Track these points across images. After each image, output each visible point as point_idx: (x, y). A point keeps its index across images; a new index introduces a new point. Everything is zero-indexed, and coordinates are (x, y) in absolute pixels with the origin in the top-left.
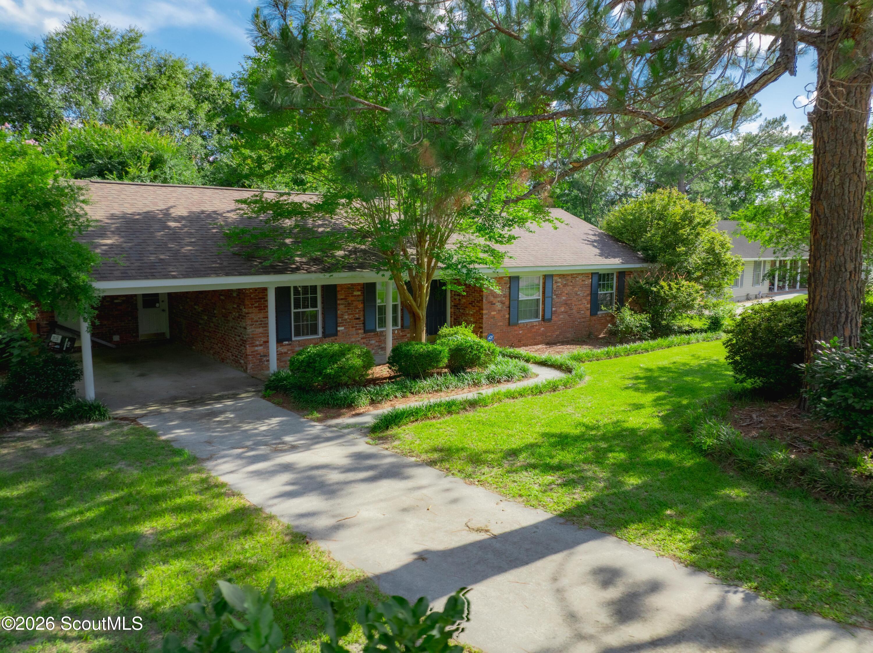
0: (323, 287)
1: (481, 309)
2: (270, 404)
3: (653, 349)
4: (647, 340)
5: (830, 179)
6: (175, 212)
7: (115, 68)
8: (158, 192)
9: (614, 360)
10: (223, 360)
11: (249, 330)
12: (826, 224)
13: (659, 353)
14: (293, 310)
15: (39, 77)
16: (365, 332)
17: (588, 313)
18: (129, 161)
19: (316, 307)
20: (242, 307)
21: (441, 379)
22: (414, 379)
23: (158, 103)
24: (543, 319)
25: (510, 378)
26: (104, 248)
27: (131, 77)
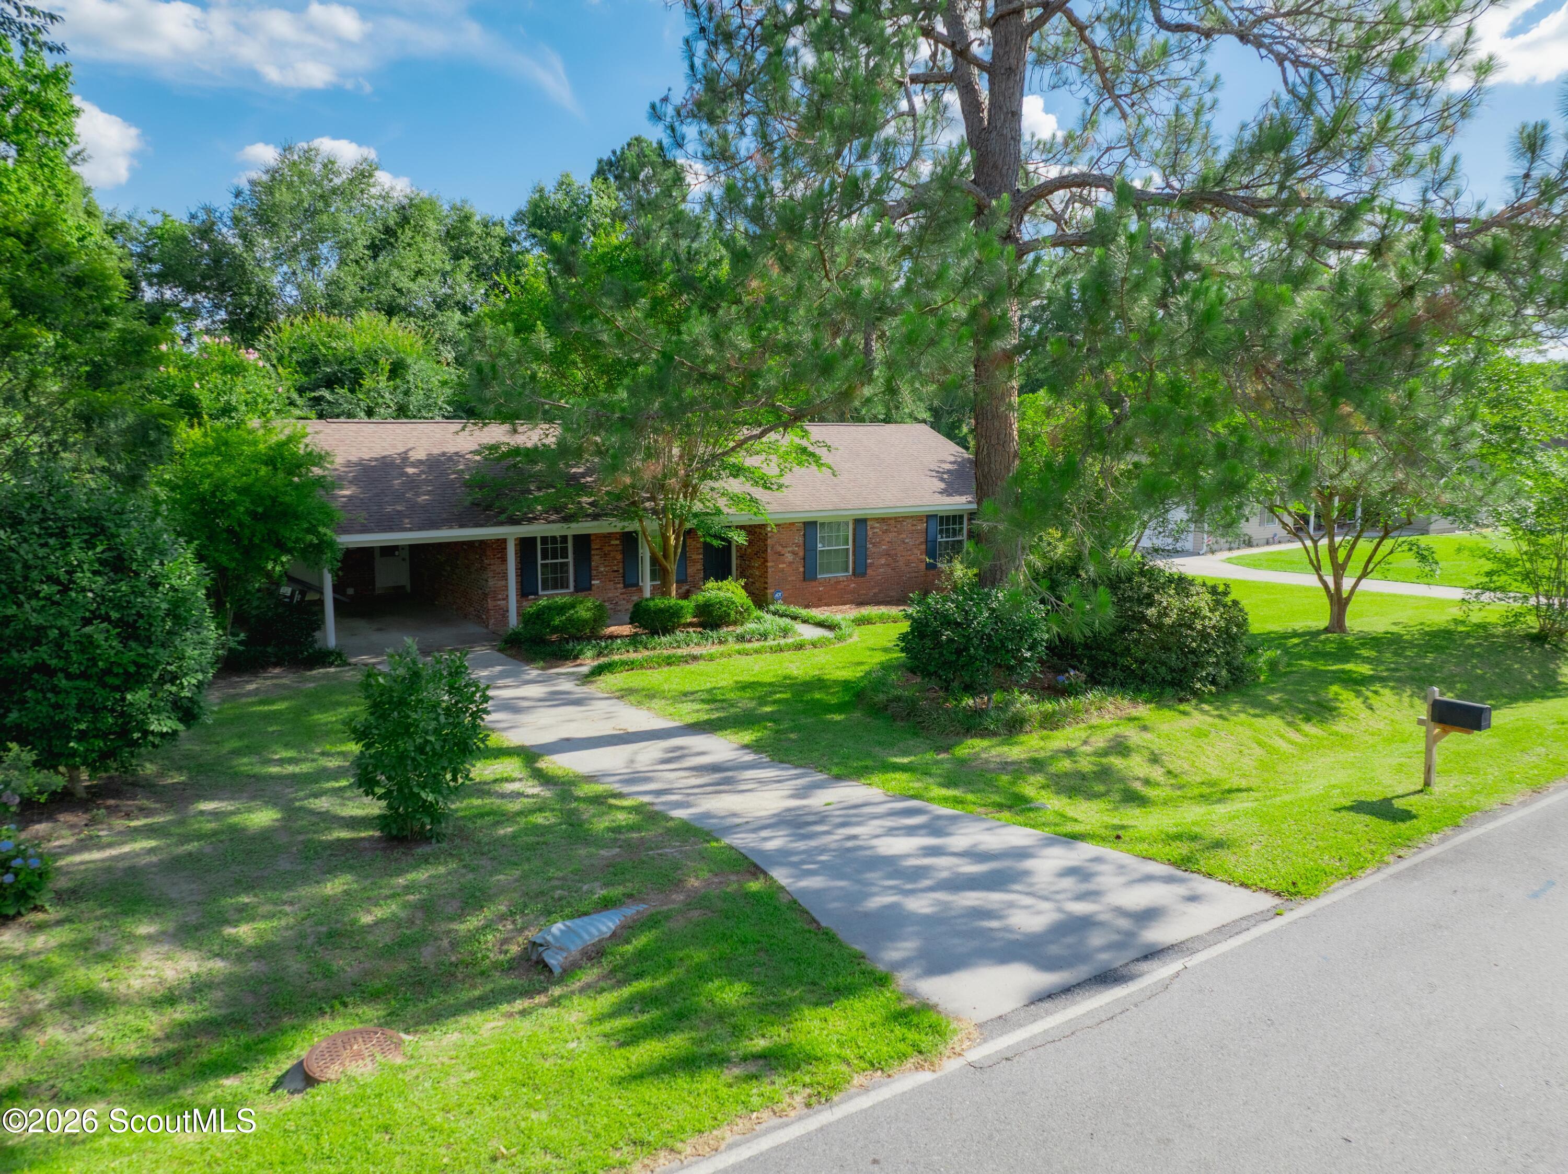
0: (575, 537)
6: (415, 456)
7: (343, 220)
10: (465, 616)
11: (491, 583)
14: (540, 562)
15: (245, 237)
16: (625, 586)
17: (923, 566)
18: (363, 369)
19: (567, 557)
20: (484, 558)
21: (682, 637)
22: (653, 637)
24: (855, 573)
25: (764, 637)
26: (343, 500)
27: (364, 232)
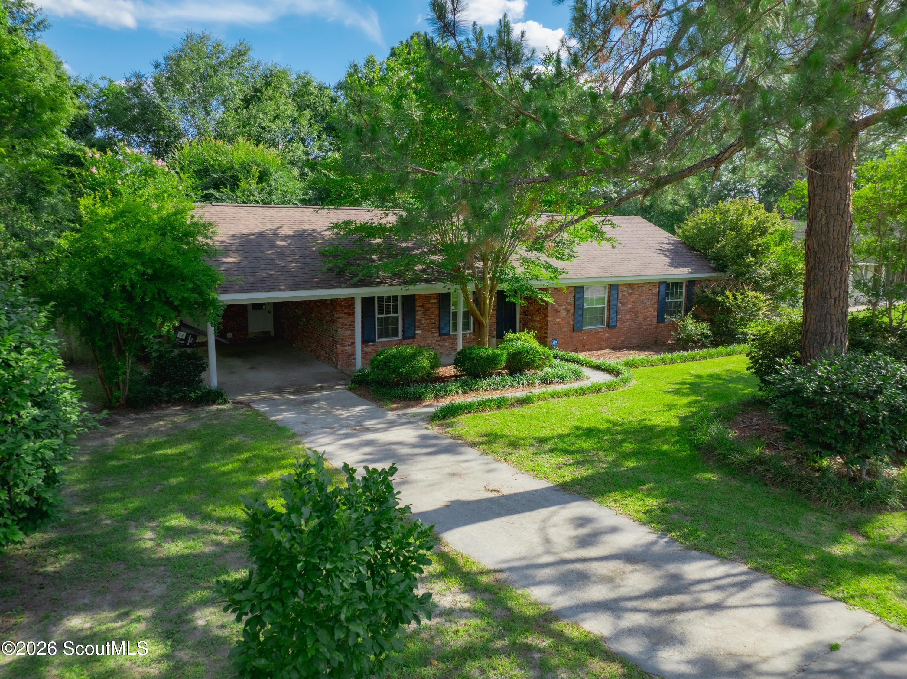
0: (404, 297)
1: (546, 316)
2: (353, 395)
3: (711, 357)
4: (707, 347)
5: (818, 219)
6: (283, 232)
7: (226, 81)
8: (267, 213)
9: (669, 367)
10: (318, 357)
11: (340, 332)
12: (815, 256)
13: (716, 360)
14: (377, 316)
15: (161, 92)
16: (440, 335)
17: (655, 320)
18: (240, 175)
19: (397, 312)
20: (334, 313)
21: (499, 379)
22: (475, 379)
23: (265, 113)
24: (608, 326)
25: (562, 379)
26: (226, 265)
27: (240, 90)
